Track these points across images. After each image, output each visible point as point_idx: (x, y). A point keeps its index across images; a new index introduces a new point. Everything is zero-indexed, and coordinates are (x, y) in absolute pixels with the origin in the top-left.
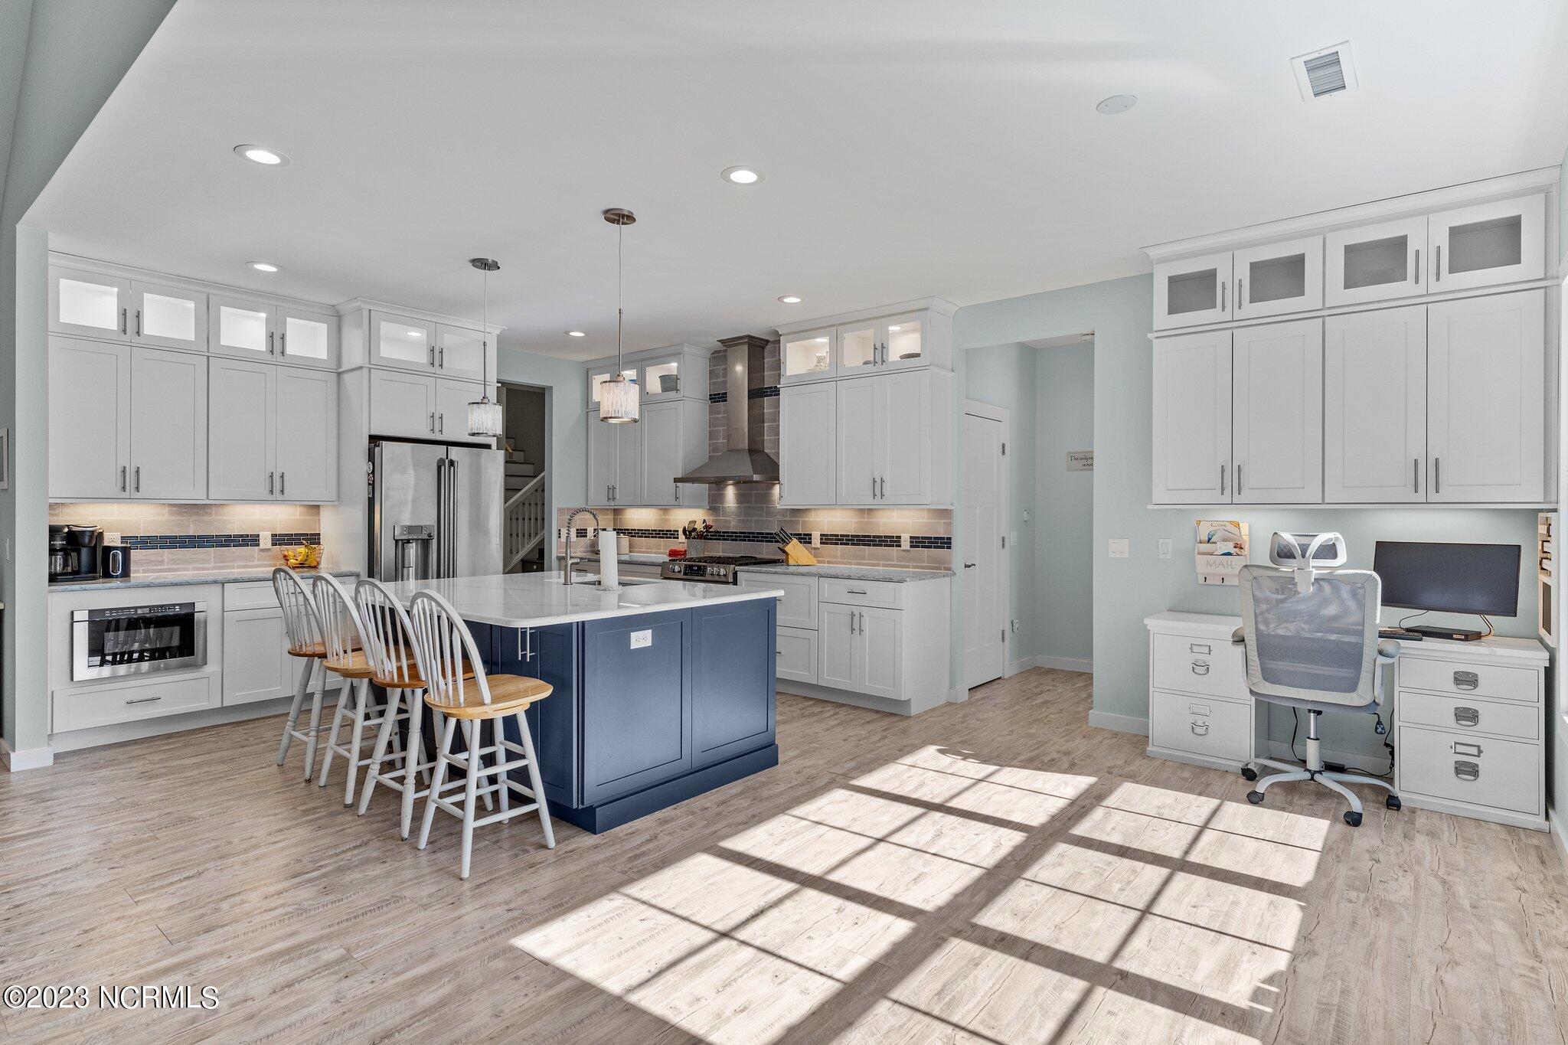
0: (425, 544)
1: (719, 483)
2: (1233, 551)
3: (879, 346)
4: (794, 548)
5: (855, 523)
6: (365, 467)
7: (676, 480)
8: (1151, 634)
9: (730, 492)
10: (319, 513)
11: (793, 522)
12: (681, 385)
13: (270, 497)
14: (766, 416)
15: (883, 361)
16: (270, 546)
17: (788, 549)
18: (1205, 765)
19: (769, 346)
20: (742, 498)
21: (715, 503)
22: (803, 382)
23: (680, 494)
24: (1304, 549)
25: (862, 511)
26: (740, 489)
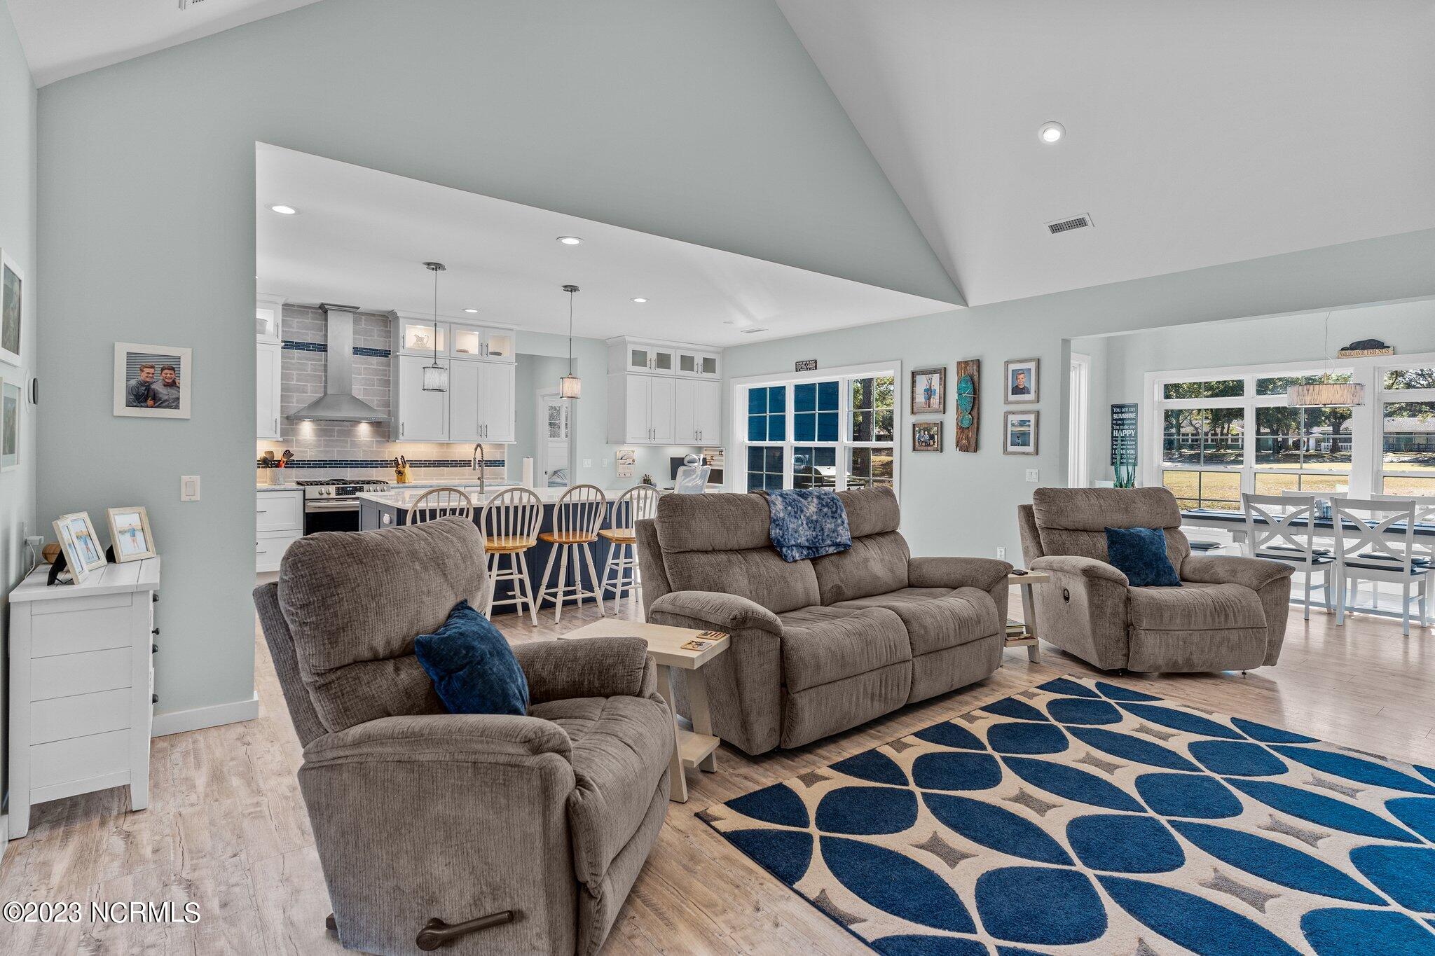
3: (484, 344)
9: (307, 429)
11: (379, 452)
20: (322, 432)
25: (442, 444)
26: (320, 425)
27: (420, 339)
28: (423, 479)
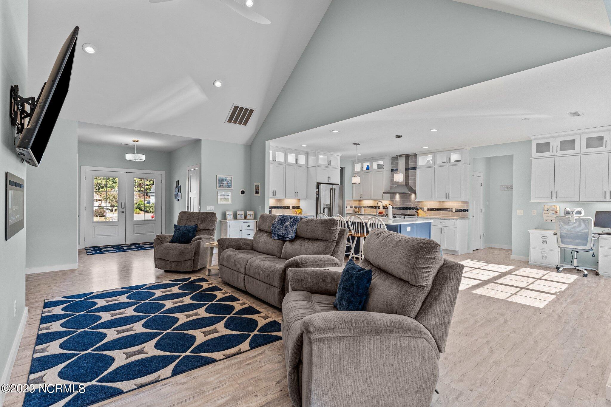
0: (329, 208)
1: (394, 194)
2: (554, 213)
3: (448, 158)
4: (420, 211)
5: (438, 205)
6: (316, 190)
7: (384, 193)
8: (530, 234)
9: (398, 196)
10: (300, 201)
11: (418, 204)
12: (384, 167)
13: (296, 197)
14: (409, 176)
15: (449, 162)
16: (291, 209)
17: (418, 212)
18: (546, 266)
19: (411, 156)
20: (401, 198)
21: (392, 199)
22: (423, 167)
23: (384, 197)
24: (573, 212)
25: (440, 202)
26: (401, 195)
27: (428, 161)
28: (433, 216)
